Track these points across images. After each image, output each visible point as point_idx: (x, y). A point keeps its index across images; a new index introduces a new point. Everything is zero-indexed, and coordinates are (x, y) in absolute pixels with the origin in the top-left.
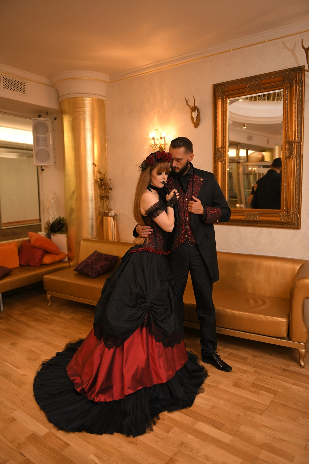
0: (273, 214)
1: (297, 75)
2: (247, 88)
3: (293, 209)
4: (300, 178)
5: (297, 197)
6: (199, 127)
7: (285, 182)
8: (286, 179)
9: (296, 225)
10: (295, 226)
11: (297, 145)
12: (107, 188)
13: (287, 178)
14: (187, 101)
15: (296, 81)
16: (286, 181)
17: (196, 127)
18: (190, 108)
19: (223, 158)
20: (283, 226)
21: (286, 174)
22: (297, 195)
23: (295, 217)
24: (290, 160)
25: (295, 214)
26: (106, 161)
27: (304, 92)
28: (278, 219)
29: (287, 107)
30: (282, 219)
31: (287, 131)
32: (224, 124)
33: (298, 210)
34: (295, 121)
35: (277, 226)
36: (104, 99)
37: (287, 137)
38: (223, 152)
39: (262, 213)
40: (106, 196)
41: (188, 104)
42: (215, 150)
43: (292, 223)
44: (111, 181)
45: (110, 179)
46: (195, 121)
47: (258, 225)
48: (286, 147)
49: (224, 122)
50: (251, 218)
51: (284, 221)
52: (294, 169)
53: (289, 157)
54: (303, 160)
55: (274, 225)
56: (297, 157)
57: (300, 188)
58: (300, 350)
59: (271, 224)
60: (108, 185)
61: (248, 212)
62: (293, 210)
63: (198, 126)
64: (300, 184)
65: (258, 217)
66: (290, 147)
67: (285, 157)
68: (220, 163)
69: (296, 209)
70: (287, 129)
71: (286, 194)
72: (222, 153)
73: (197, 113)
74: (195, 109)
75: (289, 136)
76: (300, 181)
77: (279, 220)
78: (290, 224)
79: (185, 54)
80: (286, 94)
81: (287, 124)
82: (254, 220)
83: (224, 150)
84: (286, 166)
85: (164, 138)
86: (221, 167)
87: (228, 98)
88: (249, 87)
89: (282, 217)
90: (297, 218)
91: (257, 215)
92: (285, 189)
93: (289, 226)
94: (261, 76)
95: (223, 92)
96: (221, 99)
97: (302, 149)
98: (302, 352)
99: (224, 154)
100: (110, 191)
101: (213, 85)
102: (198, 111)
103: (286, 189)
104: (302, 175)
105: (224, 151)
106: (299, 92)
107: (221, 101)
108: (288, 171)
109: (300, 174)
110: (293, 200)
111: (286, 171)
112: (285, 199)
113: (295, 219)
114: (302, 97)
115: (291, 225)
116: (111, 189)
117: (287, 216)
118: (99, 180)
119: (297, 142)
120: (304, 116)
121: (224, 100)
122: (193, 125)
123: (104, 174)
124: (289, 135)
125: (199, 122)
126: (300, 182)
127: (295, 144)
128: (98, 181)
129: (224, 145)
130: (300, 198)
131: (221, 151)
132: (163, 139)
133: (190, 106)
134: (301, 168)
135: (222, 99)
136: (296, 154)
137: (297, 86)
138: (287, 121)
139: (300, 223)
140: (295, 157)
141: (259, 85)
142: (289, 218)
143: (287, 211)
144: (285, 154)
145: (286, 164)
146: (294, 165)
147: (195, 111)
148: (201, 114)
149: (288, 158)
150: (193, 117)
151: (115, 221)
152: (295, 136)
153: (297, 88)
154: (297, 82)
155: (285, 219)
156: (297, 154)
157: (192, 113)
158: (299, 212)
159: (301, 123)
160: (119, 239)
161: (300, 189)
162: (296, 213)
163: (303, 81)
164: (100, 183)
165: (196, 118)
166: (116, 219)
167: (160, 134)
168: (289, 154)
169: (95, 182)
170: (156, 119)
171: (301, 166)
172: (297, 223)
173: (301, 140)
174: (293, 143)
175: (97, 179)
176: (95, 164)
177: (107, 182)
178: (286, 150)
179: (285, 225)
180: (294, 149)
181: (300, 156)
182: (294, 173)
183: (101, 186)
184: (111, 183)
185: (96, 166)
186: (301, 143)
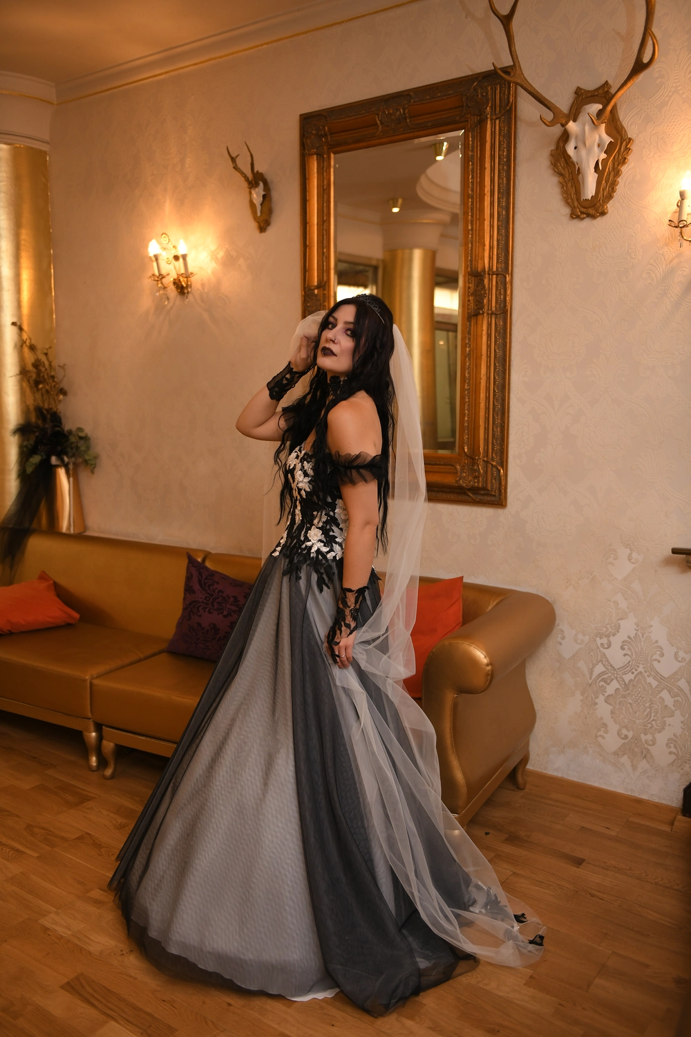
0: (440, 465)
1: (498, 92)
2: (377, 124)
3: (486, 451)
4: (505, 370)
5: (498, 421)
6: (271, 231)
7: (467, 381)
8: (469, 373)
9: (494, 496)
10: (493, 499)
11: (497, 282)
12: (51, 388)
13: (473, 370)
14: (233, 160)
15: (493, 107)
16: (469, 377)
17: (262, 229)
18: (243, 179)
20: (466, 497)
21: (470, 360)
22: (497, 415)
23: (492, 474)
24: (478, 322)
25: (492, 465)
26: (53, 318)
27: (515, 138)
28: (451, 479)
29: (473, 178)
30: (459, 480)
31: (472, 244)
32: (324, 221)
33: (501, 456)
34: (492, 215)
35: (452, 496)
36: (45, 148)
37: (471, 261)
38: (322, 299)
41: (236, 168)
42: (305, 293)
43: (484, 489)
44: (64, 371)
45: (62, 365)
46: (259, 214)
48: (469, 288)
49: (323, 218)
51: (464, 485)
52: (489, 346)
53: (476, 315)
54: (511, 323)
55: (444, 496)
56: (496, 314)
57: (505, 396)
59: (438, 492)
60: (54, 381)
62: (487, 456)
63: (268, 228)
64: (503, 387)
66: (477, 286)
67: (468, 313)
69: (496, 454)
70: (472, 238)
71: (468, 415)
72: (319, 300)
73: (264, 193)
74: (256, 179)
75: (475, 259)
76: (504, 378)
77: (454, 481)
78: (482, 492)
79: (234, 30)
80: (469, 143)
81: (472, 225)
83: (326, 292)
84: (469, 339)
85: (184, 257)
87: (335, 153)
88: (382, 123)
89: (459, 474)
90: (498, 478)
92: (467, 400)
93: (479, 498)
94: (412, 93)
95: (322, 136)
96: (317, 154)
97: (509, 292)
100: (61, 397)
101: (301, 115)
102: (267, 188)
103: (469, 398)
104: (510, 361)
105: (324, 294)
106: (501, 138)
107: (317, 159)
108: (473, 352)
109: (505, 360)
110: (486, 429)
111: (470, 351)
112: (468, 426)
113: (491, 480)
114: (509, 152)
115: (483, 495)
116: (63, 392)
117: (473, 471)
118: (29, 367)
119: (497, 275)
120: (514, 204)
121: (323, 157)
122: (253, 225)
123: (45, 351)
124: (476, 255)
125: (270, 217)
126: (505, 382)
127: (490, 280)
128: (28, 371)
129: (325, 278)
130: (504, 423)
131: (316, 296)
132: (181, 260)
133: (242, 173)
134: (506, 343)
135: (320, 155)
136: (494, 304)
137: (497, 122)
138: (472, 216)
139: (506, 492)
141: (405, 118)
142: (475, 477)
143: (472, 458)
144: (468, 305)
145: (469, 333)
146: (489, 336)
147: (257, 185)
148: (275, 195)
149: (474, 315)
150: (255, 202)
151: (71, 479)
152: (491, 258)
153: (497, 128)
154: (498, 109)
155: (466, 481)
156: (496, 308)
157: (250, 193)
158: (503, 462)
159: (508, 223)
160: (85, 528)
161: (503, 400)
162: (494, 463)
163: (511, 108)
164: (34, 376)
165: (261, 204)
166: (71, 472)
167: (174, 247)
168: (477, 305)
169: (18, 373)
170: (168, 206)
171: (507, 338)
172: (497, 491)
173: (507, 268)
174: (485, 277)
175: (25, 364)
176: (18, 324)
177: (53, 374)
178: (469, 296)
179: (470, 494)
180: (487, 292)
181: (504, 313)
182: (489, 357)
183: (37, 383)
184: (64, 377)
185: (21, 329)
186: (507, 276)
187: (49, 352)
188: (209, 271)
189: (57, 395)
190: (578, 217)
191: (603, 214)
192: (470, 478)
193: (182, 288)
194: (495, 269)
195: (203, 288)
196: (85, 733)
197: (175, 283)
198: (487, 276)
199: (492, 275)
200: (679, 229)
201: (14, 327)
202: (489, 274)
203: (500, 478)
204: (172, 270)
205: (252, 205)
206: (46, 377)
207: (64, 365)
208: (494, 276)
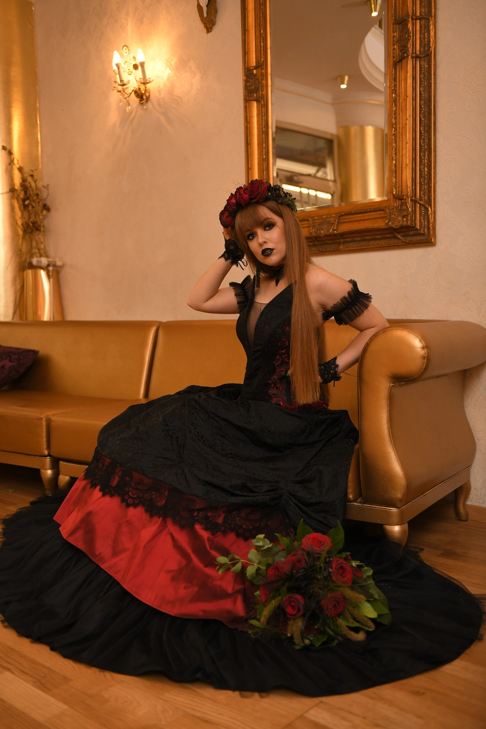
0: (370, 212)
3: (414, 191)
4: (430, 110)
6: (216, 29)
9: (423, 234)
10: (423, 238)
11: (421, 27)
12: (36, 204)
17: (209, 30)
19: (262, 91)
21: (396, 105)
22: (424, 155)
23: (421, 213)
24: (403, 66)
25: (420, 204)
28: (381, 224)
30: (389, 222)
33: (428, 195)
35: (383, 242)
37: (395, 10)
38: (260, 77)
39: (345, 215)
40: (34, 223)
43: (413, 228)
44: (48, 190)
45: (46, 185)
46: (205, 15)
47: (341, 247)
48: (394, 37)
50: (322, 229)
51: (393, 227)
52: (414, 89)
53: (401, 60)
54: (435, 65)
55: (376, 243)
56: (420, 58)
58: (388, 527)
59: (370, 240)
60: (38, 198)
61: (316, 218)
62: (415, 196)
63: (214, 27)
64: (429, 127)
65: (337, 225)
66: (401, 31)
68: (255, 104)
69: (424, 193)
71: (396, 159)
72: (258, 79)
77: (384, 224)
78: (411, 232)
82: (328, 233)
83: (264, 71)
84: (395, 85)
85: (142, 64)
86: (258, 115)
89: (389, 217)
90: (426, 217)
91: (335, 220)
93: (409, 239)
97: (432, 33)
98: (392, 532)
99: (264, 82)
100: (45, 212)
104: (435, 101)
110: (414, 170)
113: (420, 218)
115: (412, 235)
116: (46, 208)
117: (402, 211)
118: (17, 187)
119: (420, 19)
122: (201, 26)
123: (32, 173)
125: (215, 17)
126: (430, 122)
127: (414, 25)
128: (16, 190)
129: (263, 59)
131: (255, 75)
132: (140, 68)
134: (431, 84)
136: (418, 49)
139: (434, 229)
140: (417, 57)
142: (404, 217)
143: (401, 200)
144: (393, 53)
146: (414, 78)
149: (398, 62)
150: (202, 5)
151: (51, 280)
152: (414, 3)
155: (395, 221)
156: (420, 51)
158: (431, 200)
162: (422, 203)
164: (22, 196)
165: (207, 6)
166: (51, 274)
167: (134, 57)
168: (401, 51)
169: (8, 190)
170: (130, 28)
171: (431, 79)
172: (426, 230)
173: (430, 11)
174: (409, 21)
175: (14, 185)
176: (8, 148)
177: (38, 192)
178: (394, 45)
179: (399, 237)
180: (411, 35)
181: (427, 56)
182: (414, 99)
183: (24, 200)
184: (48, 195)
185: (10, 153)
186: (430, 18)
187: (35, 174)
188: (165, 78)
189: (42, 212)
192: (400, 218)
193: (142, 96)
194: (418, 14)
195: (160, 95)
196: (42, 471)
197: (136, 92)
198: (410, 19)
199: (416, 19)
201: (4, 152)
202: (412, 19)
203: (428, 217)
204: (133, 81)
205: (199, 7)
206: (32, 194)
207: (48, 185)
208: (418, 21)
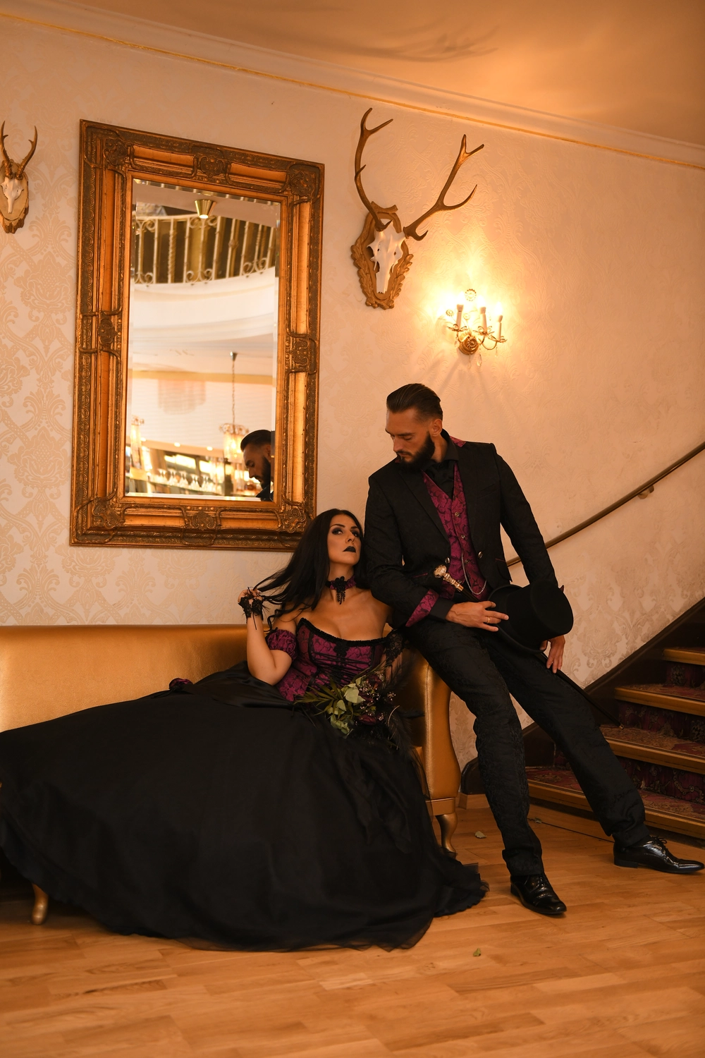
11: (309, 346)
13: (291, 422)
17: (12, 229)
29: (291, 248)
31: (290, 307)
37: (289, 322)
46: (10, 210)
54: (318, 384)
63: (18, 230)
64: (313, 440)
67: (286, 369)
81: (290, 290)
97: (318, 356)
101: (82, 121)
106: (313, 222)
109: (314, 416)
119: (309, 339)
120: (321, 281)
121: (122, 177)
124: (294, 317)
125: (23, 220)
135: (118, 173)
138: (290, 282)
150: (7, 195)
159: (316, 296)
163: (320, 198)
173: (316, 335)
186: (316, 342)
190: (372, 305)
191: (391, 307)
200: (456, 332)
